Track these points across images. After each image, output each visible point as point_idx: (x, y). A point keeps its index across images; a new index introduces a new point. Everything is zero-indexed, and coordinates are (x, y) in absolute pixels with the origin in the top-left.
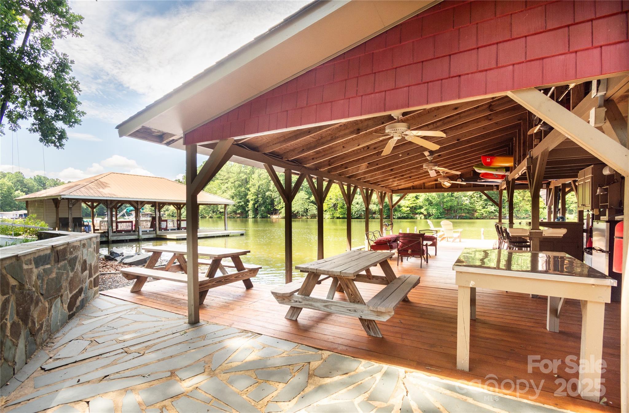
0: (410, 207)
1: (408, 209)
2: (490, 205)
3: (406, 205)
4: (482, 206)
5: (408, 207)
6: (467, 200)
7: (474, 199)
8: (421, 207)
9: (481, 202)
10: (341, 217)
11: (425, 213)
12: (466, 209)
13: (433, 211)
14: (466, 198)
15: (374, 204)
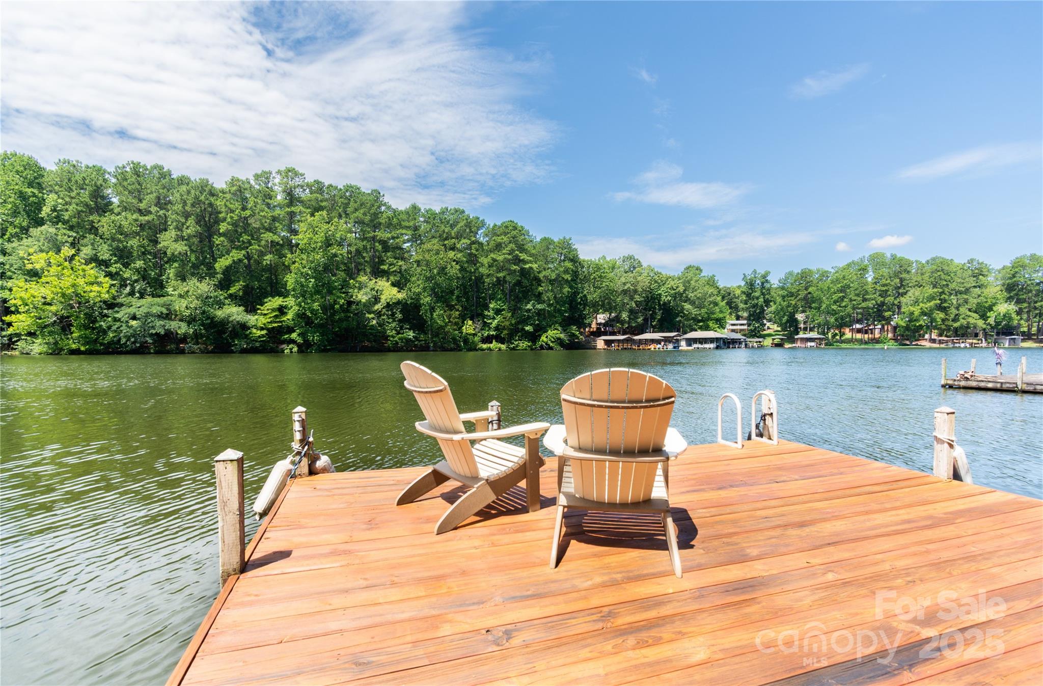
0: (268, 329)
1: (264, 332)
2: (407, 328)
3: (260, 324)
4: (396, 330)
5: (262, 329)
6: (373, 318)
7: (383, 317)
8: (291, 330)
9: (393, 325)
10: (82, 349)
11: (300, 340)
12: (371, 334)
13: (315, 338)
14: (372, 316)
15: (181, 320)
